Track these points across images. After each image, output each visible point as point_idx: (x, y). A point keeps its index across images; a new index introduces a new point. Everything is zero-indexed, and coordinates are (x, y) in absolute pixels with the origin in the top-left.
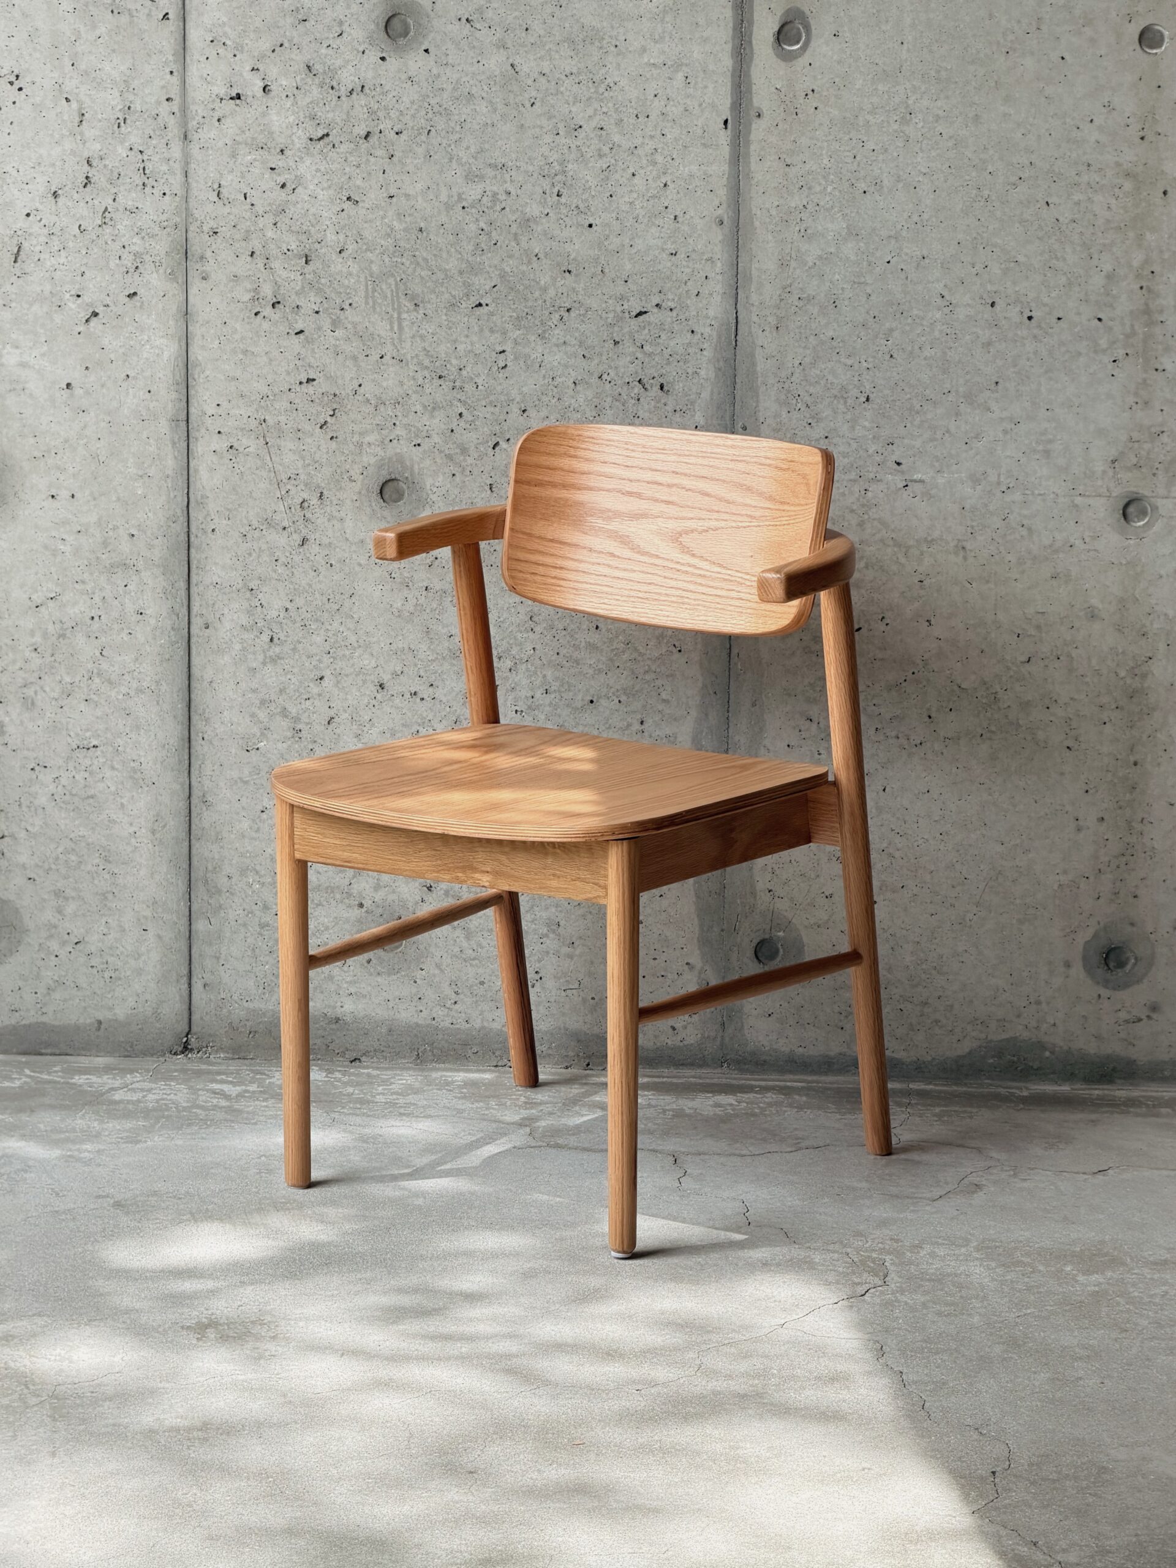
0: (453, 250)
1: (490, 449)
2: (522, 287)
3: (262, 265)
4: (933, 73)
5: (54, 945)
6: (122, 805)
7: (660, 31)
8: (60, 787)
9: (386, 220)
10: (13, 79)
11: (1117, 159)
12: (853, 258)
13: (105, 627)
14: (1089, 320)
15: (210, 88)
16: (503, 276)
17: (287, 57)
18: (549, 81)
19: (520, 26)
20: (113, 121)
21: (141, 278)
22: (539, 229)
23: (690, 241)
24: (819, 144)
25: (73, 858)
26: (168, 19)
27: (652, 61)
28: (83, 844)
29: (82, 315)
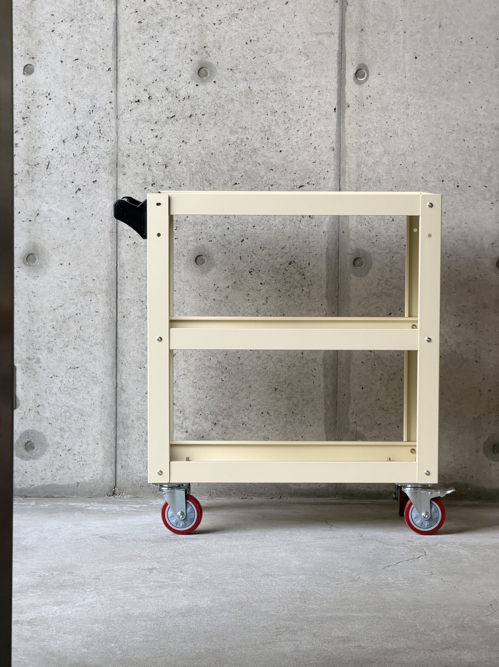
0: (225, 162)
1: (240, 242)
2: (253, 176)
3: (148, 169)
4: (418, 89)
5: (59, 451)
6: (88, 391)
7: (308, 73)
8: (63, 385)
9: (198, 150)
10: (47, 95)
11: (492, 122)
12: (387, 163)
13: (82, 318)
14: (482, 187)
15: (127, 97)
16: (245, 172)
17: (158, 85)
18: (264, 94)
19: (252, 71)
20: (88, 112)
21: (98, 175)
22: (260, 152)
23: (321, 157)
24: (373, 118)
25: (68, 414)
26: (110, 70)
27: (305, 85)
28: (72, 408)
29: (74, 189)
